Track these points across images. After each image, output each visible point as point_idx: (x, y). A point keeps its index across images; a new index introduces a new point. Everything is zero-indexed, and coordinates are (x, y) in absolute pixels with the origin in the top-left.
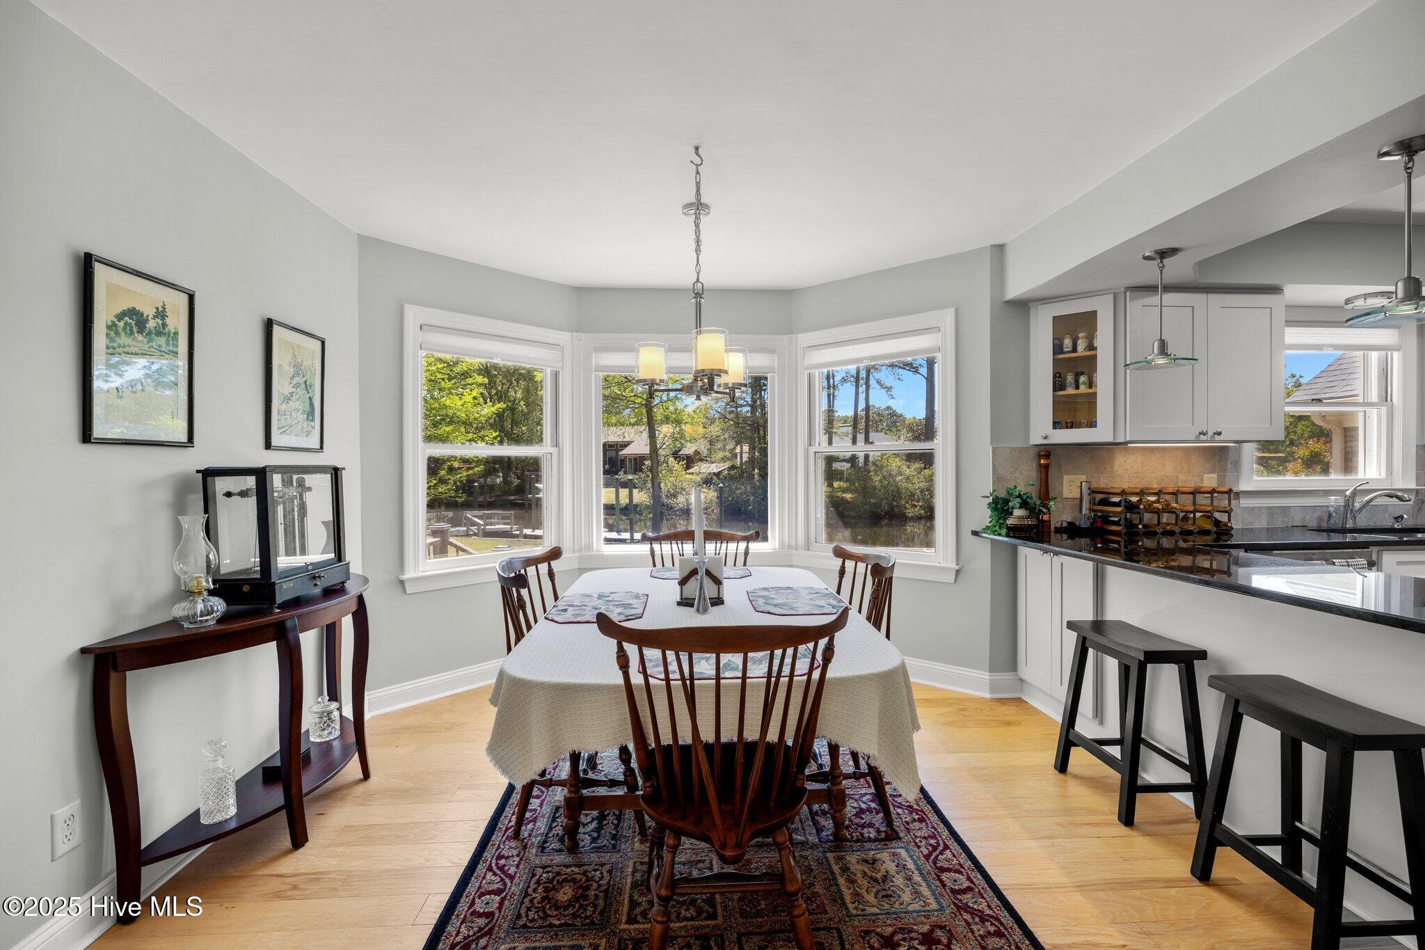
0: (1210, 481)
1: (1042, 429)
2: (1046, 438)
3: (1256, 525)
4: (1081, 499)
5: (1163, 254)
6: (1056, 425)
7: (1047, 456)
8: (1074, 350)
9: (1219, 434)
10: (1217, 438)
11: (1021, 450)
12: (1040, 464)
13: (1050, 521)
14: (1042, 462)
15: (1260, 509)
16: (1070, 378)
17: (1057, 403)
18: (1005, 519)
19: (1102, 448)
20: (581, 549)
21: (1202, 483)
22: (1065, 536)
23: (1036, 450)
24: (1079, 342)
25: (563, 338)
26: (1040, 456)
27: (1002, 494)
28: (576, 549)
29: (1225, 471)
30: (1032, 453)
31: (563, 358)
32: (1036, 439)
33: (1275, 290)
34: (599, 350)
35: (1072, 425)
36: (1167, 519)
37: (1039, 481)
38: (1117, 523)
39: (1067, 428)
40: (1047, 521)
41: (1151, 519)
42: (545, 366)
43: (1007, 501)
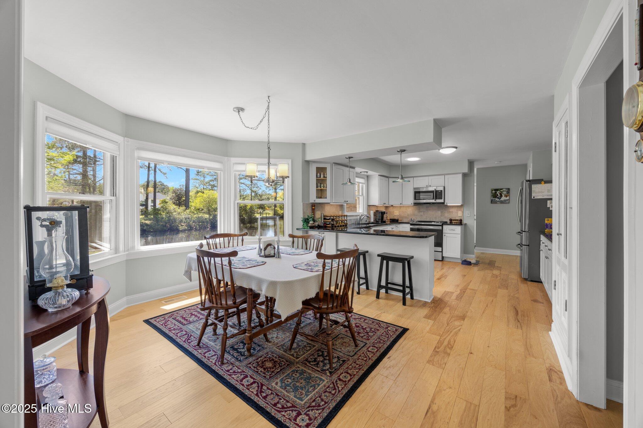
1: (313, 198)
2: (315, 201)
4: (321, 218)
5: (350, 158)
6: (317, 197)
7: (314, 206)
8: (320, 177)
9: (342, 201)
11: (308, 204)
13: (316, 224)
14: (313, 208)
16: (319, 185)
17: (317, 190)
18: (308, 224)
20: (128, 250)
23: (311, 204)
24: (321, 175)
25: (119, 139)
26: (312, 206)
27: (307, 217)
28: (126, 250)
29: (342, 211)
30: (310, 205)
31: (119, 150)
32: (312, 201)
33: (354, 168)
34: (139, 149)
35: (321, 198)
37: (312, 213)
38: (329, 224)
39: (319, 198)
42: (107, 151)
43: (308, 219)
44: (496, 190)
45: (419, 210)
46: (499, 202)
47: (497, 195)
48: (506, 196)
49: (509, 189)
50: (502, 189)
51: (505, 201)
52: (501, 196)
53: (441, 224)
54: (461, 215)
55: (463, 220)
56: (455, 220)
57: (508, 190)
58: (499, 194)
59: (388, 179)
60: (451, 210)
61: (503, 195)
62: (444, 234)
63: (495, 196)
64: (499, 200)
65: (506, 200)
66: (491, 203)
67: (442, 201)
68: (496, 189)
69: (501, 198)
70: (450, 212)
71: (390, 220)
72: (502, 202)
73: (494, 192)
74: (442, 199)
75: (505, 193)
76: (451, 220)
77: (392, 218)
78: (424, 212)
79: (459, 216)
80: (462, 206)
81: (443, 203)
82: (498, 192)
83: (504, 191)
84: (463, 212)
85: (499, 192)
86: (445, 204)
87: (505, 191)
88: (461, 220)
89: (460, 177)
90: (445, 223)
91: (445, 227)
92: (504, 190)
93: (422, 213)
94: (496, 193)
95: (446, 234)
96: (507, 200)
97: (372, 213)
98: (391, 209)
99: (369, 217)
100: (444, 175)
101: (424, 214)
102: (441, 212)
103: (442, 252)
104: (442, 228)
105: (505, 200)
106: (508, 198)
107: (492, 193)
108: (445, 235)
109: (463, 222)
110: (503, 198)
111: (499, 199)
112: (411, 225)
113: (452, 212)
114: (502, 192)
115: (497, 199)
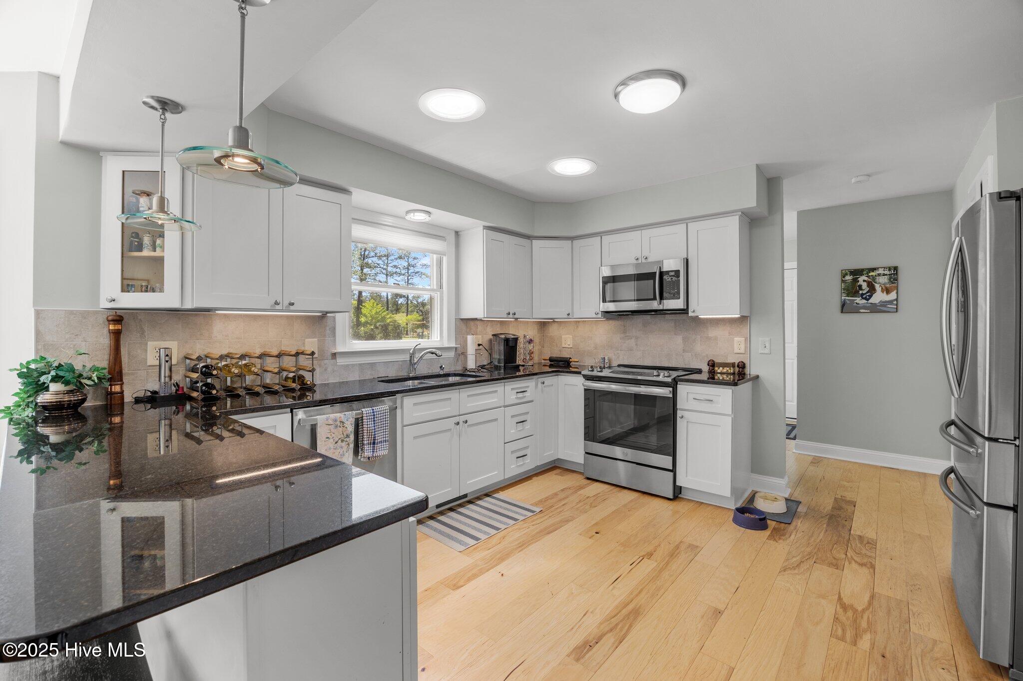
0: (311, 344)
2: (115, 302)
3: (350, 379)
4: (160, 366)
6: (127, 288)
7: (120, 321)
9: (292, 304)
10: (292, 308)
11: (85, 315)
12: (109, 330)
13: (122, 392)
14: (112, 327)
15: (353, 365)
16: (147, 240)
18: (38, 396)
19: (199, 314)
21: (304, 346)
22: (149, 406)
26: (109, 321)
29: (325, 336)
32: (103, 302)
36: (271, 380)
37: (109, 348)
39: (142, 291)
40: (117, 393)
41: (254, 381)
43: (42, 374)
44: (857, 273)
45: (625, 332)
46: (864, 307)
47: (860, 286)
48: (888, 291)
49: (896, 268)
50: (873, 270)
51: (885, 306)
52: (872, 290)
53: (669, 380)
54: (742, 351)
55: (747, 366)
56: (724, 365)
57: (894, 273)
58: (864, 285)
59: (529, 241)
60: (713, 332)
61: (877, 286)
62: (679, 414)
63: (852, 289)
64: (864, 301)
65: (886, 302)
66: (842, 312)
67: (678, 304)
68: (855, 270)
69: (871, 296)
70: (708, 338)
71: (551, 360)
72: (875, 309)
73: (849, 278)
74: (679, 298)
75: (883, 280)
76: (712, 364)
77: (556, 354)
78: (637, 338)
79: (736, 351)
80: (743, 319)
81: (685, 311)
82: (861, 279)
83: (879, 275)
84: (748, 340)
85: (864, 278)
86: (691, 314)
87: (884, 275)
88: (742, 366)
89: (733, 224)
90: (689, 374)
91: (683, 390)
92: (881, 271)
93: (632, 342)
94: (855, 280)
95: (686, 414)
96: (891, 302)
97: (471, 342)
98: (553, 330)
99: (461, 354)
100: (686, 221)
101: (636, 345)
102: (685, 340)
103: (673, 470)
104: (675, 393)
105: (884, 304)
106: (893, 296)
107: (843, 281)
108: (682, 417)
109: (747, 371)
110: (879, 297)
111: (865, 299)
112: (588, 378)
113: (716, 339)
114: (874, 278)
115: (858, 300)
